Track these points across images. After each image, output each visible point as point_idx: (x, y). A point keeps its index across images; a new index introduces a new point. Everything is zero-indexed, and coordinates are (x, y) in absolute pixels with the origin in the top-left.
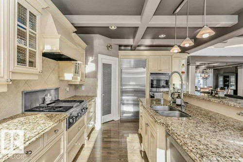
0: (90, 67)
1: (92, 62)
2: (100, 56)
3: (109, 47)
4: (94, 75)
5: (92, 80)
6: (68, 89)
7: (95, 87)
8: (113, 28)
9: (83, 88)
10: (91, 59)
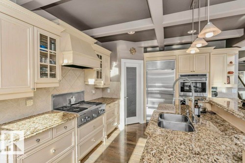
0: (114, 72)
1: (116, 66)
2: (123, 61)
3: (133, 50)
4: (118, 79)
5: (115, 83)
6: (94, 92)
7: (119, 90)
8: (132, 33)
9: (109, 91)
10: (115, 64)
